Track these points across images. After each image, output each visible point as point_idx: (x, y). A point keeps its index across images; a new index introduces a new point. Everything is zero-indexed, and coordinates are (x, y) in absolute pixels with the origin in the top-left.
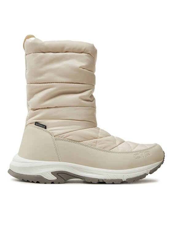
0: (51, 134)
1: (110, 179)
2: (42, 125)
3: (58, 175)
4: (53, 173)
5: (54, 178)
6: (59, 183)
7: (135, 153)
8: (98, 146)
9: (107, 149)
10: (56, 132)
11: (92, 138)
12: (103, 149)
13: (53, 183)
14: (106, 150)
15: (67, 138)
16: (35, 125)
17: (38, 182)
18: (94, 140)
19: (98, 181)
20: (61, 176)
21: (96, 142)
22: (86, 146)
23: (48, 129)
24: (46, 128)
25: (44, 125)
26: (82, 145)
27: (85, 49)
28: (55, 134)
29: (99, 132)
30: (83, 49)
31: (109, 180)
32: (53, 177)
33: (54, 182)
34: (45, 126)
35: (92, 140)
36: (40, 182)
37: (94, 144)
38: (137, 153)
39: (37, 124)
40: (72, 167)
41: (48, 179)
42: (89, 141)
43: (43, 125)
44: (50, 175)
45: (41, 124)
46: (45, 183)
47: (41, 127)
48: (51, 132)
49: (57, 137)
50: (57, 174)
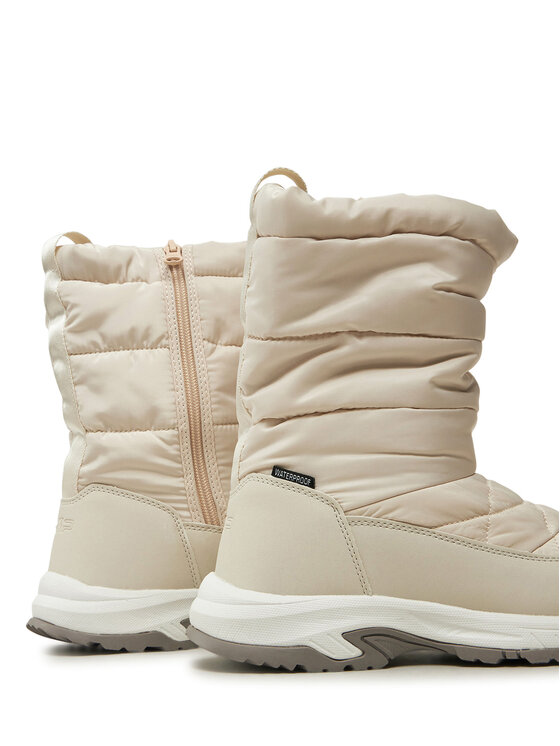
0: (332, 505)
1: (542, 647)
2: (297, 474)
3: (366, 642)
4: (347, 636)
5: (352, 652)
6: (370, 669)
8: (492, 540)
9: (524, 548)
10: (350, 499)
11: (472, 513)
12: (509, 549)
13: (348, 668)
14: (520, 551)
15: (390, 515)
16: (273, 474)
17: (299, 669)
18: (477, 519)
19: (502, 657)
20: (375, 643)
21: (486, 527)
22: (454, 540)
23: (320, 489)
24: (312, 485)
25: (305, 476)
26: (441, 537)
27: (460, 223)
28: (345, 505)
29: (488, 491)
30: (454, 221)
31: (537, 652)
32: (347, 647)
33: (354, 666)
34: (309, 477)
35: (471, 521)
36: (307, 667)
37: (480, 532)
39: (279, 471)
40: (411, 613)
41: (334, 657)
42: (461, 523)
43: (301, 475)
44: (339, 642)
45: (294, 473)
46: (325, 671)
47: (295, 481)
48: (332, 497)
49: (355, 514)
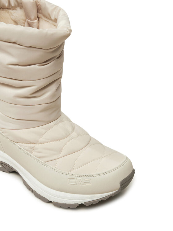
14: (41, 161)
18: (31, 145)
50: (1, 163)
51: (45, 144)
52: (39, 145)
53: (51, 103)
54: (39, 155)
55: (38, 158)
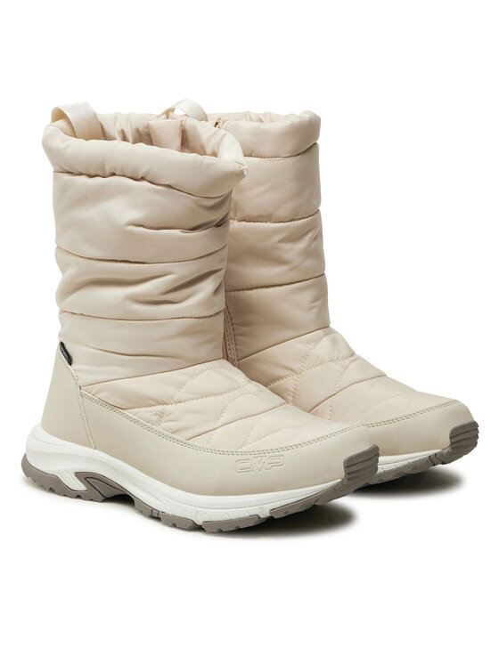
1: (171, 513)
3: (88, 481)
4: (78, 475)
5: (80, 487)
6: (91, 500)
7: (240, 457)
8: (162, 425)
9: (182, 436)
10: (83, 379)
13: (78, 497)
14: (179, 438)
15: (98, 396)
16: (60, 348)
20: (93, 484)
21: (161, 415)
22: (136, 421)
23: (72, 366)
24: (71, 364)
26: (128, 417)
28: (80, 382)
31: (168, 515)
32: (77, 482)
33: (82, 496)
34: (69, 355)
35: (152, 408)
37: (155, 418)
38: (246, 457)
39: (62, 347)
41: (70, 487)
43: (67, 353)
44: (73, 478)
45: (66, 350)
46: (65, 495)
47: (65, 357)
50: (86, 479)
51: (187, 402)
52: (174, 405)
53: (203, 317)
54: (175, 425)
55: (172, 433)
